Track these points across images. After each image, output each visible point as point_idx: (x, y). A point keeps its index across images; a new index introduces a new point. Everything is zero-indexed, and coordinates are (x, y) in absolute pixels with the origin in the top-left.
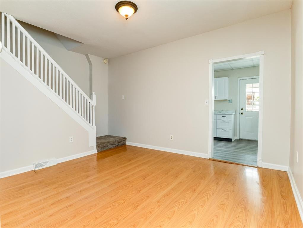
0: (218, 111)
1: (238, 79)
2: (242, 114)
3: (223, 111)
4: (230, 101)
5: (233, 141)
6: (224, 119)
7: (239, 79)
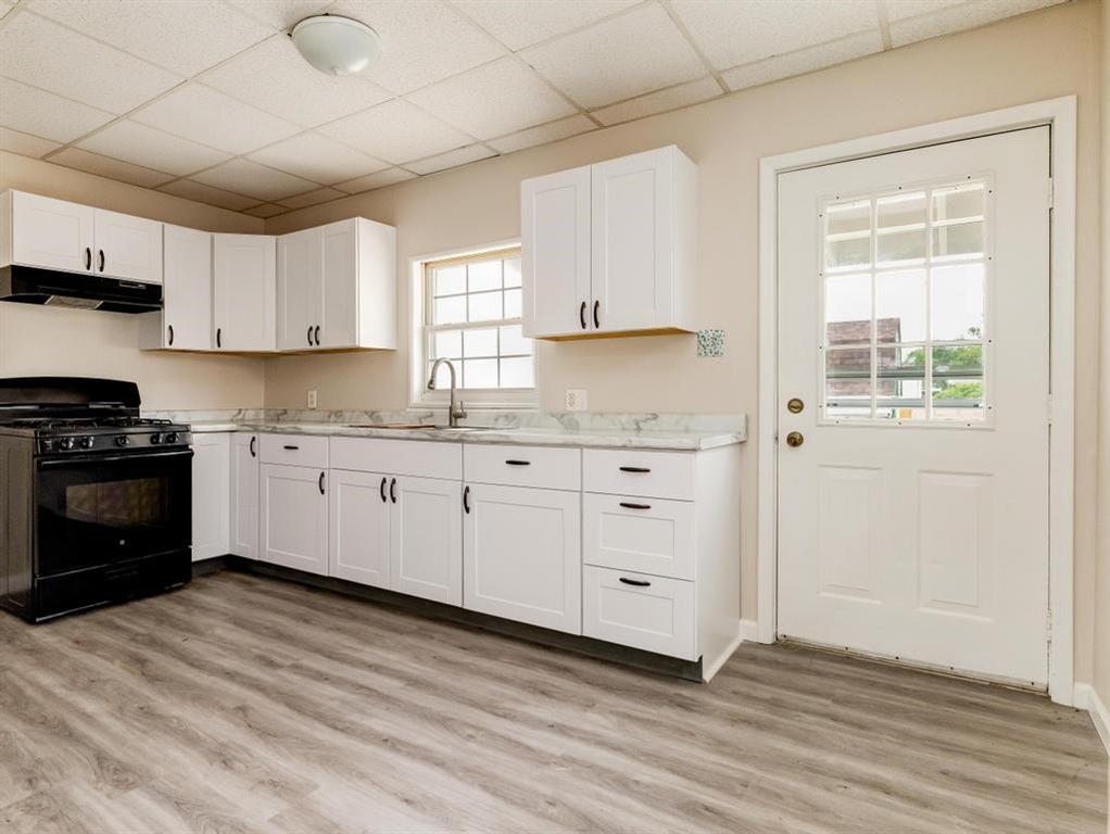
0: (624, 418)
1: (763, 161)
2: (794, 441)
3: (655, 417)
4: (710, 344)
5: (708, 674)
6: (635, 487)
7: (768, 168)
